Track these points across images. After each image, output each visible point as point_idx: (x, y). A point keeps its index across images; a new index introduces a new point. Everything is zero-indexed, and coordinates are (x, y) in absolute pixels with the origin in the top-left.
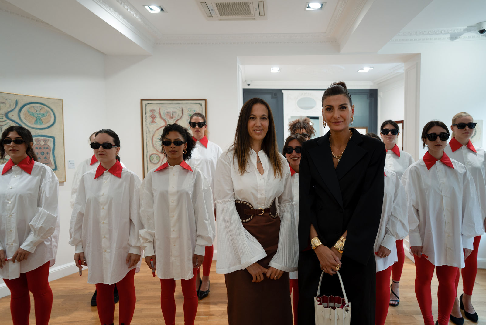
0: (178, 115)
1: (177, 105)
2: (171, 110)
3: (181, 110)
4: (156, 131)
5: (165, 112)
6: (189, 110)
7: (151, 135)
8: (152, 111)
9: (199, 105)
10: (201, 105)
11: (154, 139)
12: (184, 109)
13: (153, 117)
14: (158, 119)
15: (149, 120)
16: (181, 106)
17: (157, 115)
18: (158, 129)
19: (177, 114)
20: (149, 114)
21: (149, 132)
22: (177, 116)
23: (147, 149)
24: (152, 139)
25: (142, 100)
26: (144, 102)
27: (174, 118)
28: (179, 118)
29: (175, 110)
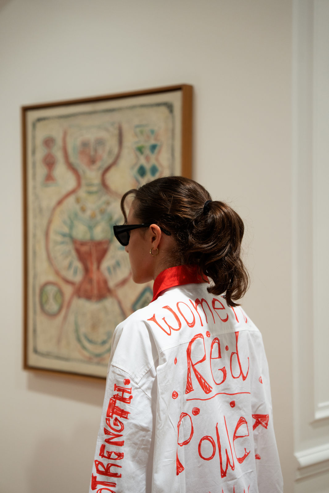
0: (110, 153)
1: (107, 118)
2: (91, 136)
3: (116, 132)
4: (54, 209)
5: (78, 142)
6: (138, 130)
7: (45, 222)
8: (49, 142)
9: (164, 110)
10: (169, 107)
11: (52, 236)
12: (125, 127)
13: (50, 163)
14: (61, 170)
15: (41, 171)
16: (117, 117)
17: (59, 155)
18: (60, 203)
19: (107, 148)
20: (40, 153)
21: (41, 210)
22: (105, 156)
23: (35, 268)
24: (47, 234)
25: (26, 110)
26: (32, 116)
27: (99, 164)
28: (110, 161)
29: (103, 134)
